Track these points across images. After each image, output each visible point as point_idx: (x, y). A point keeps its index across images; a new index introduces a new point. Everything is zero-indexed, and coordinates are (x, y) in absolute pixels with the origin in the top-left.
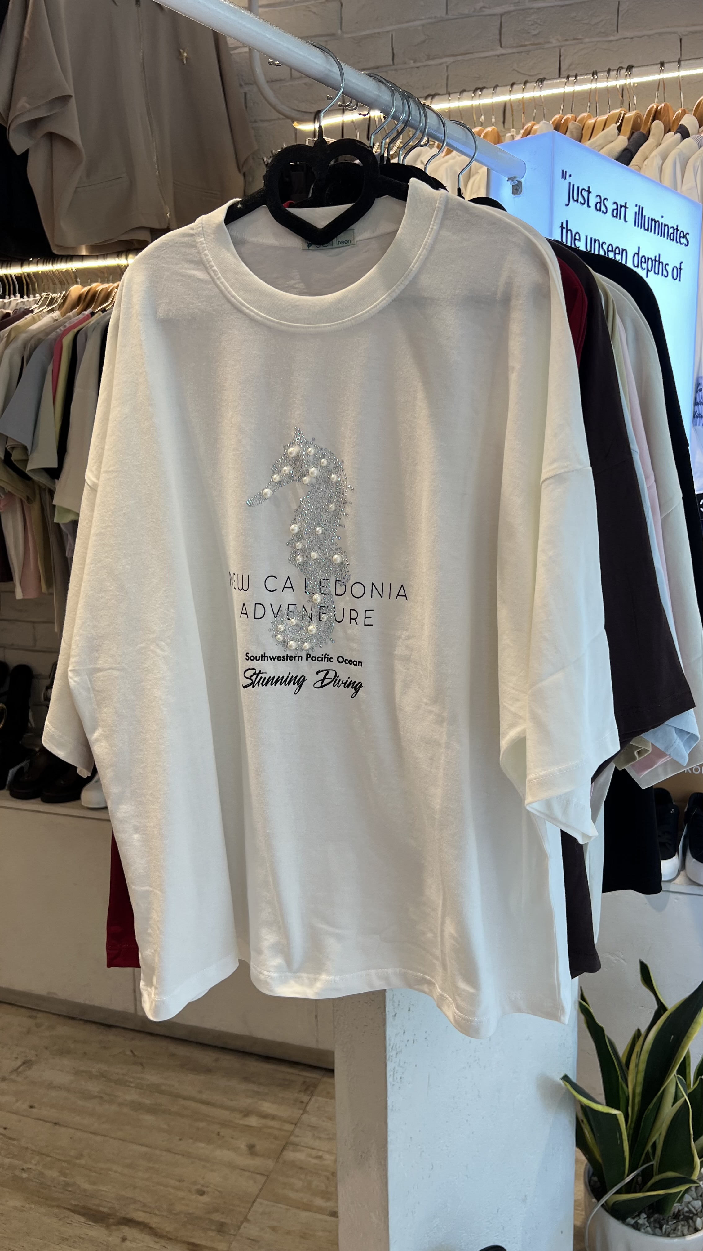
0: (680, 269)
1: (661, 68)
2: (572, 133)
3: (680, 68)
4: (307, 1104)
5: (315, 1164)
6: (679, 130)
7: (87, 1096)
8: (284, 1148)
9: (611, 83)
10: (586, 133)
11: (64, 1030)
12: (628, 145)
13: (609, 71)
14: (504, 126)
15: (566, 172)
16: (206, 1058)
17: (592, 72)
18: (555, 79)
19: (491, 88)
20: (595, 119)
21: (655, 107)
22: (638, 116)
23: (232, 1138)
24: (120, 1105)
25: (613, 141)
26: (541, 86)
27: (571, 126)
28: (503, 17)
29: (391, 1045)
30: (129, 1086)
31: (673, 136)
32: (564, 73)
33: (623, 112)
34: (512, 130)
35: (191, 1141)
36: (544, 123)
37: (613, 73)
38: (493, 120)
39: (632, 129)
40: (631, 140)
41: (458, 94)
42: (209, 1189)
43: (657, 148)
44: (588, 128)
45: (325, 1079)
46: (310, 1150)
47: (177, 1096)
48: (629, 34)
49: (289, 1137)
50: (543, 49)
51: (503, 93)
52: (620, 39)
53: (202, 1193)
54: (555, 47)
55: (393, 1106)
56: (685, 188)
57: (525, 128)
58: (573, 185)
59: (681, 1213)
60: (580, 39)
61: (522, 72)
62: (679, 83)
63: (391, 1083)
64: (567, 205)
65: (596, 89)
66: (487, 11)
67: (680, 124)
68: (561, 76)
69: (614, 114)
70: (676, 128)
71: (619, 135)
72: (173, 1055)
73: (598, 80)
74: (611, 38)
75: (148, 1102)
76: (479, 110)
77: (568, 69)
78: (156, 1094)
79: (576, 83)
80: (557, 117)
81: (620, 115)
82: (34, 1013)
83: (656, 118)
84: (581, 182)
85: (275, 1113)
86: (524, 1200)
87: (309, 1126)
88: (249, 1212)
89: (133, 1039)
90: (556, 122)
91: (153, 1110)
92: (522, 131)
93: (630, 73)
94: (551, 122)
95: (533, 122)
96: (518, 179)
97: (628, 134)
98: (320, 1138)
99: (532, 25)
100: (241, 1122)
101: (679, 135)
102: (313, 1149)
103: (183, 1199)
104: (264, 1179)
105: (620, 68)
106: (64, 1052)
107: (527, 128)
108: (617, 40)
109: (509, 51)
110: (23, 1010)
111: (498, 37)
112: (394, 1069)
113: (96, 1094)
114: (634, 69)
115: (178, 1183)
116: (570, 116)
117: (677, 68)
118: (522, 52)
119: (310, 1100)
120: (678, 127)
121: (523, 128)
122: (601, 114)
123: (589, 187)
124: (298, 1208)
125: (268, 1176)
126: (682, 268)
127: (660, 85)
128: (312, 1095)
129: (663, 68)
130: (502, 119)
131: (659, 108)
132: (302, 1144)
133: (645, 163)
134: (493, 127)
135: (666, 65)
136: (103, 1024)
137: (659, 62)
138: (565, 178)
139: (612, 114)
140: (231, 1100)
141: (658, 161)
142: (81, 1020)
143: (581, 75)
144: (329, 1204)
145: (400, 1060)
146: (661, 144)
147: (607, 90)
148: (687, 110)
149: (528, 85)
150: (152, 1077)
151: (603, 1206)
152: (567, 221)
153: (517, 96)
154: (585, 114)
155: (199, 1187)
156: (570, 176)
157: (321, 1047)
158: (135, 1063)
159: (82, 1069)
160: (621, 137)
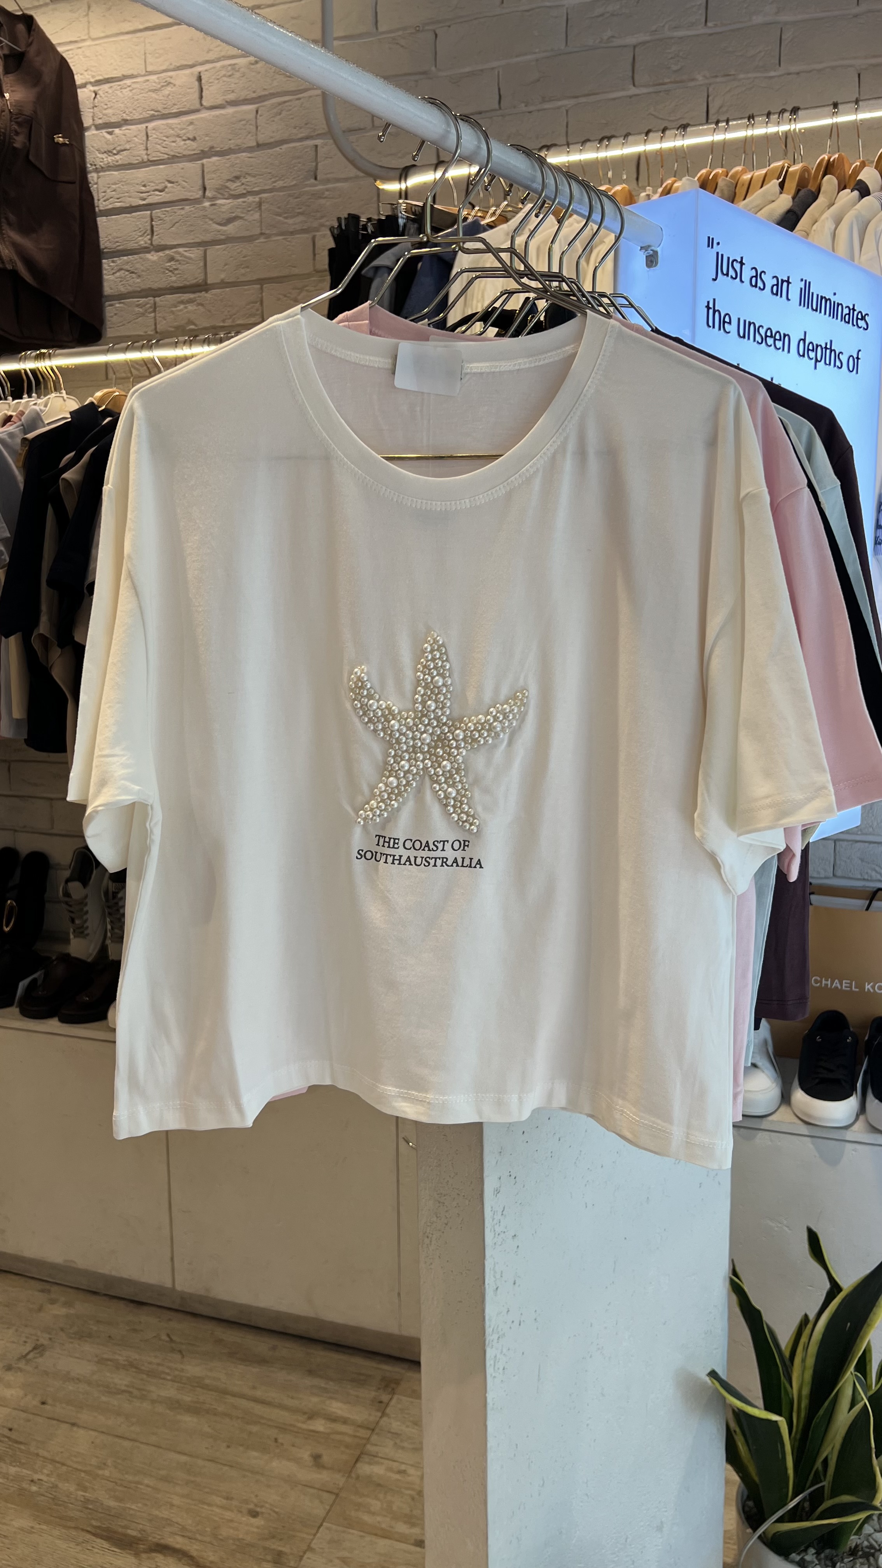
0: (858, 358)
1: (834, 110)
2: (722, 191)
3: (858, 110)
4: (388, 1404)
5: (398, 1480)
6: (857, 187)
7: (110, 1390)
8: (357, 1461)
9: (772, 129)
10: (741, 191)
11: (83, 1307)
12: (792, 206)
13: (768, 115)
14: (638, 184)
15: (713, 239)
16: (260, 1345)
17: (747, 115)
18: (702, 124)
19: (621, 136)
20: (752, 173)
21: (826, 158)
22: (805, 170)
23: (293, 1446)
24: (153, 1402)
25: (773, 201)
26: (683, 133)
27: (721, 183)
28: (637, 49)
29: (492, 1327)
30: (164, 1379)
31: (849, 194)
32: (713, 118)
33: (786, 165)
34: (648, 188)
35: (241, 1448)
36: (688, 179)
37: (774, 117)
38: (625, 177)
39: (798, 185)
40: (795, 200)
41: (580, 144)
42: (263, 1510)
43: (829, 208)
44: (743, 185)
45: (410, 1374)
46: (390, 1463)
47: (225, 1392)
48: (794, 69)
49: (365, 1445)
50: (687, 87)
51: (636, 143)
52: (785, 74)
53: (254, 1514)
54: (701, 85)
55: (493, 1404)
56: (863, 258)
57: (664, 186)
58: (722, 255)
59: (860, 1547)
60: (734, 75)
61: (661, 116)
62: (857, 128)
63: (491, 1375)
64: (715, 280)
65: (752, 137)
66: (617, 42)
67: (858, 179)
68: (709, 121)
69: (776, 168)
70: (852, 184)
71: (781, 193)
72: (219, 1341)
73: (755, 125)
74: (772, 74)
75: (189, 1399)
76: (605, 163)
77: (718, 112)
78: (198, 1389)
79: (728, 130)
80: (704, 171)
81: (783, 168)
82: (47, 1286)
83: (828, 172)
84: (730, 252)
85: (346, 1415)
86: (660, 1528)
87: (389, 1432)
88: (312, 1540)
89: (170, 1320)
90: (702, 178)
91: (195, 1410)
92: (660, 190)
93: (795, 116)
94: (696, 178)
95: (673, 179)
96: (653, 248)
97: (793, 191)
98: (403, 1448)
99: (672, 58)
100: (304, 1426)
101: (856, 193)
102: (394, 1461)
103: (232, 1521)
104: (333, 1497)
105: (783, 111)
106: (83, 1336)
107: (666, 187)
108: (780, 76)
109: (644, 90)
110: (33, 1282)
111: (630, 74)
112: (496, 1356)
113: (123, 1388)
114: (800, 112)
115: (225, 1501)
116: (720, 170)
117: (855, 110)
118: (660, 92)
119: (391, 1399)
120: (855, 183)
121: (661, 186)
122: (758, 169)
123: (742, 258)
124: (376, 1535)
125: (337, 1495)
126: (859, 357)
127: (834, 130)
128: (393, 1392)
129: (836, 110)
130: (635, 176)
131: (831, 160)
132: (380, 1455)
133: (815, 227)
134: (624, 185)
135: (840, 107)
136: (132, 1301)
137: (831, 103)
138: (712, 247)
139: (773, 168)
140: (292, 1398)
141: (830, 225)
142: (105, 1295)
143: (734, 120)
144: (416, 1531)
145: (502, 1346)
146: (834, 204)
147: (767, 138)
148: (867, 162)
149: (667, 132)
150: (193, 1369)
151: (760, 1537)
152: (714, 300)
153: (652, 147)
154: (739, 168)
155: (251, 1506)
156: (718, 244)
157: (405, 1333)
158: (173, 1350)
159: (105, 1356)
160: (783, 196)
